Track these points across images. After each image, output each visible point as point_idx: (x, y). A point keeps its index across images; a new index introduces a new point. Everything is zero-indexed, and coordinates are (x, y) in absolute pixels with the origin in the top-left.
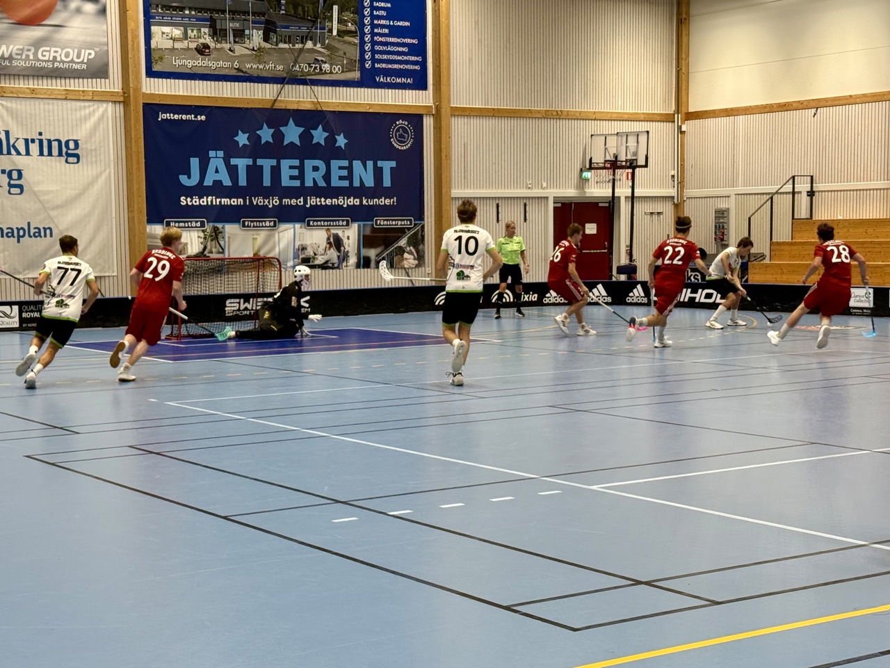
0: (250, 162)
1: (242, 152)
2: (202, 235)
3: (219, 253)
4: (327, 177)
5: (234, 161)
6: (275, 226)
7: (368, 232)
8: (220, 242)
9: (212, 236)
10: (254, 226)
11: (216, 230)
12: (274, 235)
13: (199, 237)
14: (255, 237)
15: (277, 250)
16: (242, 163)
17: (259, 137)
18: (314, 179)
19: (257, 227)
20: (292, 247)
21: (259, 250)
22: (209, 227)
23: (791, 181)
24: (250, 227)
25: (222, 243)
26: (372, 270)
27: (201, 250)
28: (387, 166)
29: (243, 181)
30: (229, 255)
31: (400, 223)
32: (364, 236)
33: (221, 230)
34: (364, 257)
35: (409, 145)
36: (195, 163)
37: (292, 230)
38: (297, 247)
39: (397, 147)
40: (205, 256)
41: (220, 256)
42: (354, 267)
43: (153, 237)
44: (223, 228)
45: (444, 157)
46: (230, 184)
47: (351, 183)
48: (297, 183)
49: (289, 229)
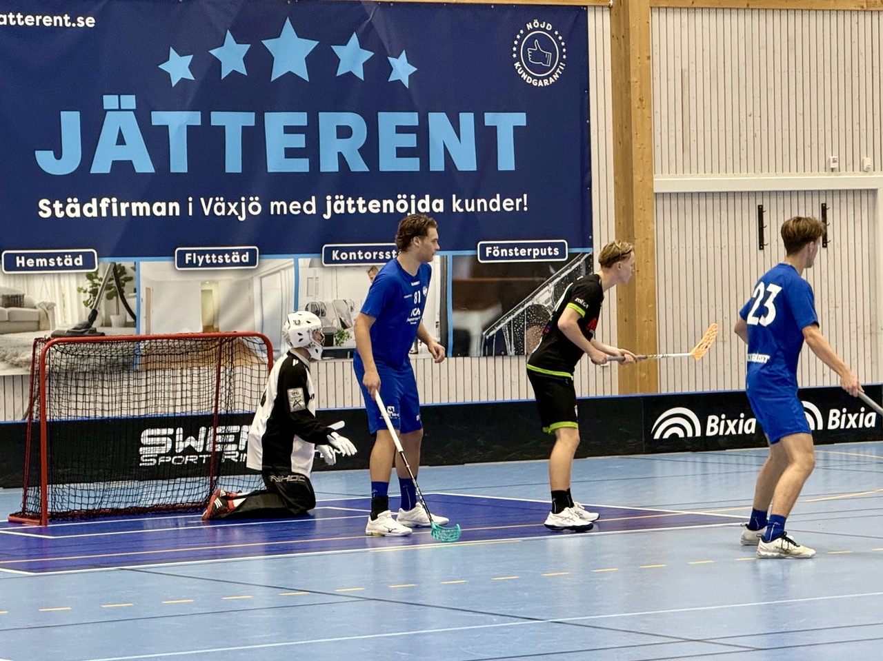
0: (195, 118)
1: (177, 98)
2: (87, 285)
3: (126, 325)
4: (370, 151)
5: (158, 118)
6: (252, 262)
7: (464, 273)
8: (128, 301)
9: (109, 287)
10: (205, 264)
11: (118, 272)
12: (250, 284)
13: (79, 290)
14: (207, 288)
15: (257, 318)
16: (177, 122)
17: (217, 64)
18: (340, 155)
19: (212, 265)
21: (216, 318)
22: (103, 266)
24: (196, 265)
25: (132, 302)
26: (475, 360)
27: (85, 319)
28: (507, 123)
29: (179, 163)
30: (148, 330)
31: (536, 252)
32: (454, 283)
33: (130, 273)
34: (456, 332)
35: (556, 76)
36: (71, 122)
37: (293, 270)
39: (529, 80)
40: (94, 331)
41: (130, 332)
44: (134, 269)
45: (635, 103)
46: (151, 169)
47: (425, 162)
48: (302, 165)
49: (283, 269)
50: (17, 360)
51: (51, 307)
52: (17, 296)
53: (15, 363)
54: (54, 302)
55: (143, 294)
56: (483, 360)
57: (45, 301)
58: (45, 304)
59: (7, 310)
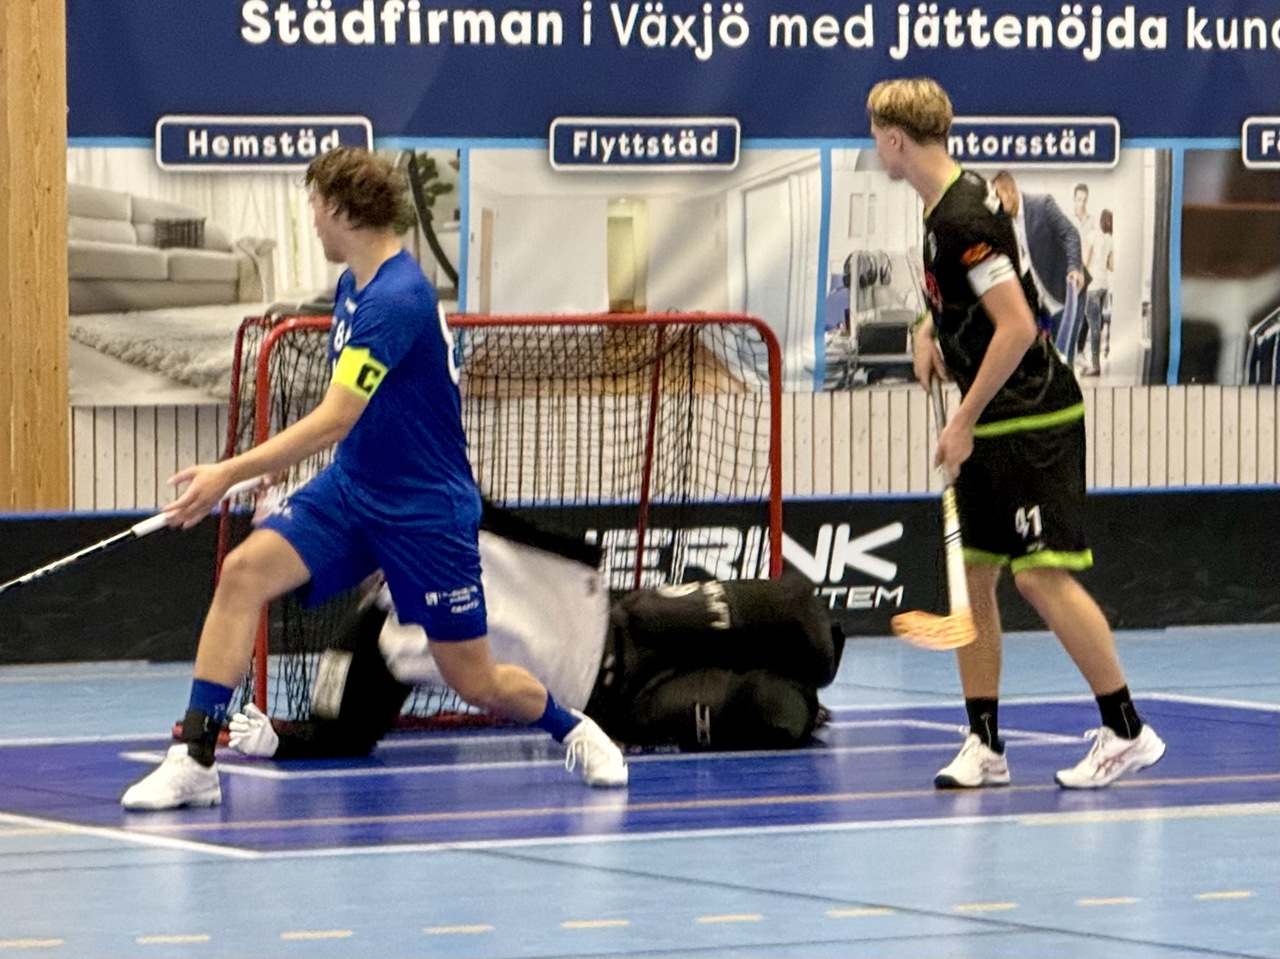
6: (726, 154)
7: (1210, 191)
8: (441, 238)
10: (616, 158)
12: (717, 207)
14: (620, 212)
15: (733, 284)
19: (632, 159)
20: (814, 269)
21: (640, 281)
24: (598, 160)
26: (1231, 395)
30: (485, 304)
32: (1189, 215)
33: (446, 174)
34: (1187, 326)
37: (816, 177)
38: (836, 268)
42: (1135, 378)
43: (96, 208)
44: (456, 165)
49: (798, 173)
50: (187, 369)
51: (264, 249)
52: (189, 223)
53: (181, 378)
54: (272, 236)
55: (475, 224)
56: (1249, 393)
57: (252, 234)
58: (252, 241)
59: (166, 254)
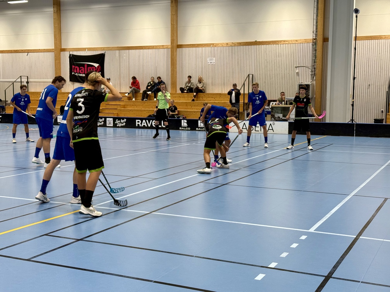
23: (20, 78)
